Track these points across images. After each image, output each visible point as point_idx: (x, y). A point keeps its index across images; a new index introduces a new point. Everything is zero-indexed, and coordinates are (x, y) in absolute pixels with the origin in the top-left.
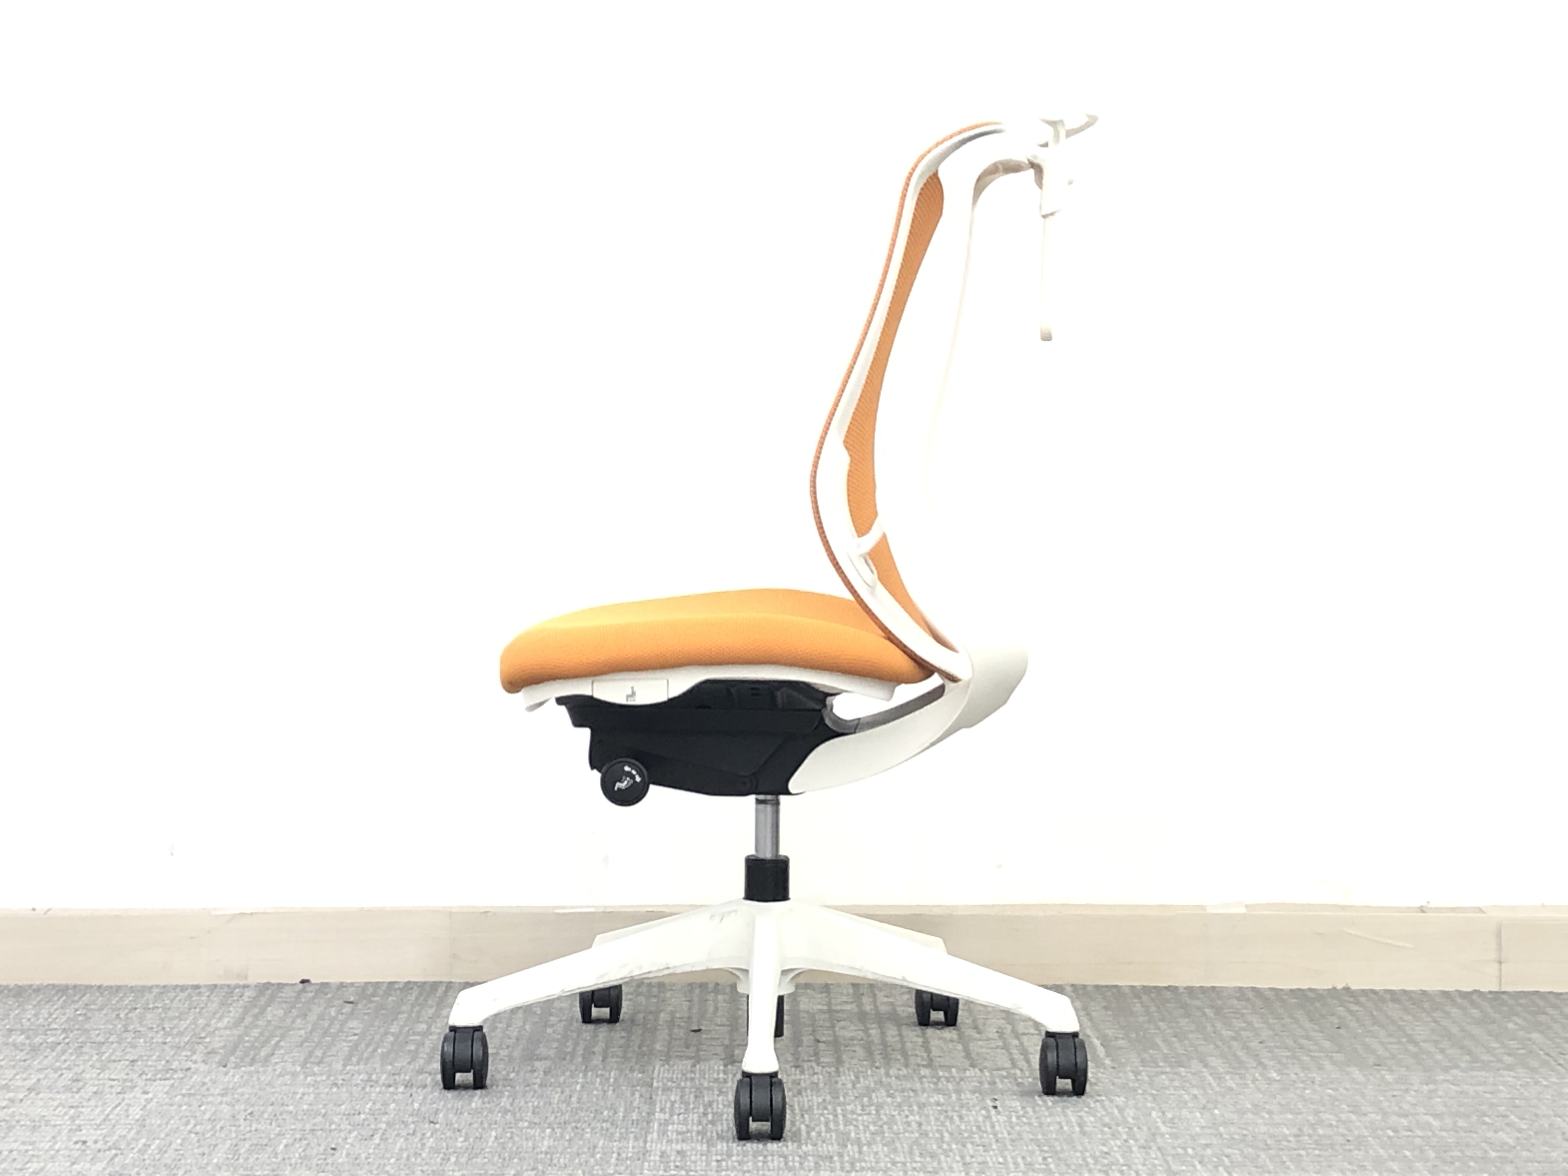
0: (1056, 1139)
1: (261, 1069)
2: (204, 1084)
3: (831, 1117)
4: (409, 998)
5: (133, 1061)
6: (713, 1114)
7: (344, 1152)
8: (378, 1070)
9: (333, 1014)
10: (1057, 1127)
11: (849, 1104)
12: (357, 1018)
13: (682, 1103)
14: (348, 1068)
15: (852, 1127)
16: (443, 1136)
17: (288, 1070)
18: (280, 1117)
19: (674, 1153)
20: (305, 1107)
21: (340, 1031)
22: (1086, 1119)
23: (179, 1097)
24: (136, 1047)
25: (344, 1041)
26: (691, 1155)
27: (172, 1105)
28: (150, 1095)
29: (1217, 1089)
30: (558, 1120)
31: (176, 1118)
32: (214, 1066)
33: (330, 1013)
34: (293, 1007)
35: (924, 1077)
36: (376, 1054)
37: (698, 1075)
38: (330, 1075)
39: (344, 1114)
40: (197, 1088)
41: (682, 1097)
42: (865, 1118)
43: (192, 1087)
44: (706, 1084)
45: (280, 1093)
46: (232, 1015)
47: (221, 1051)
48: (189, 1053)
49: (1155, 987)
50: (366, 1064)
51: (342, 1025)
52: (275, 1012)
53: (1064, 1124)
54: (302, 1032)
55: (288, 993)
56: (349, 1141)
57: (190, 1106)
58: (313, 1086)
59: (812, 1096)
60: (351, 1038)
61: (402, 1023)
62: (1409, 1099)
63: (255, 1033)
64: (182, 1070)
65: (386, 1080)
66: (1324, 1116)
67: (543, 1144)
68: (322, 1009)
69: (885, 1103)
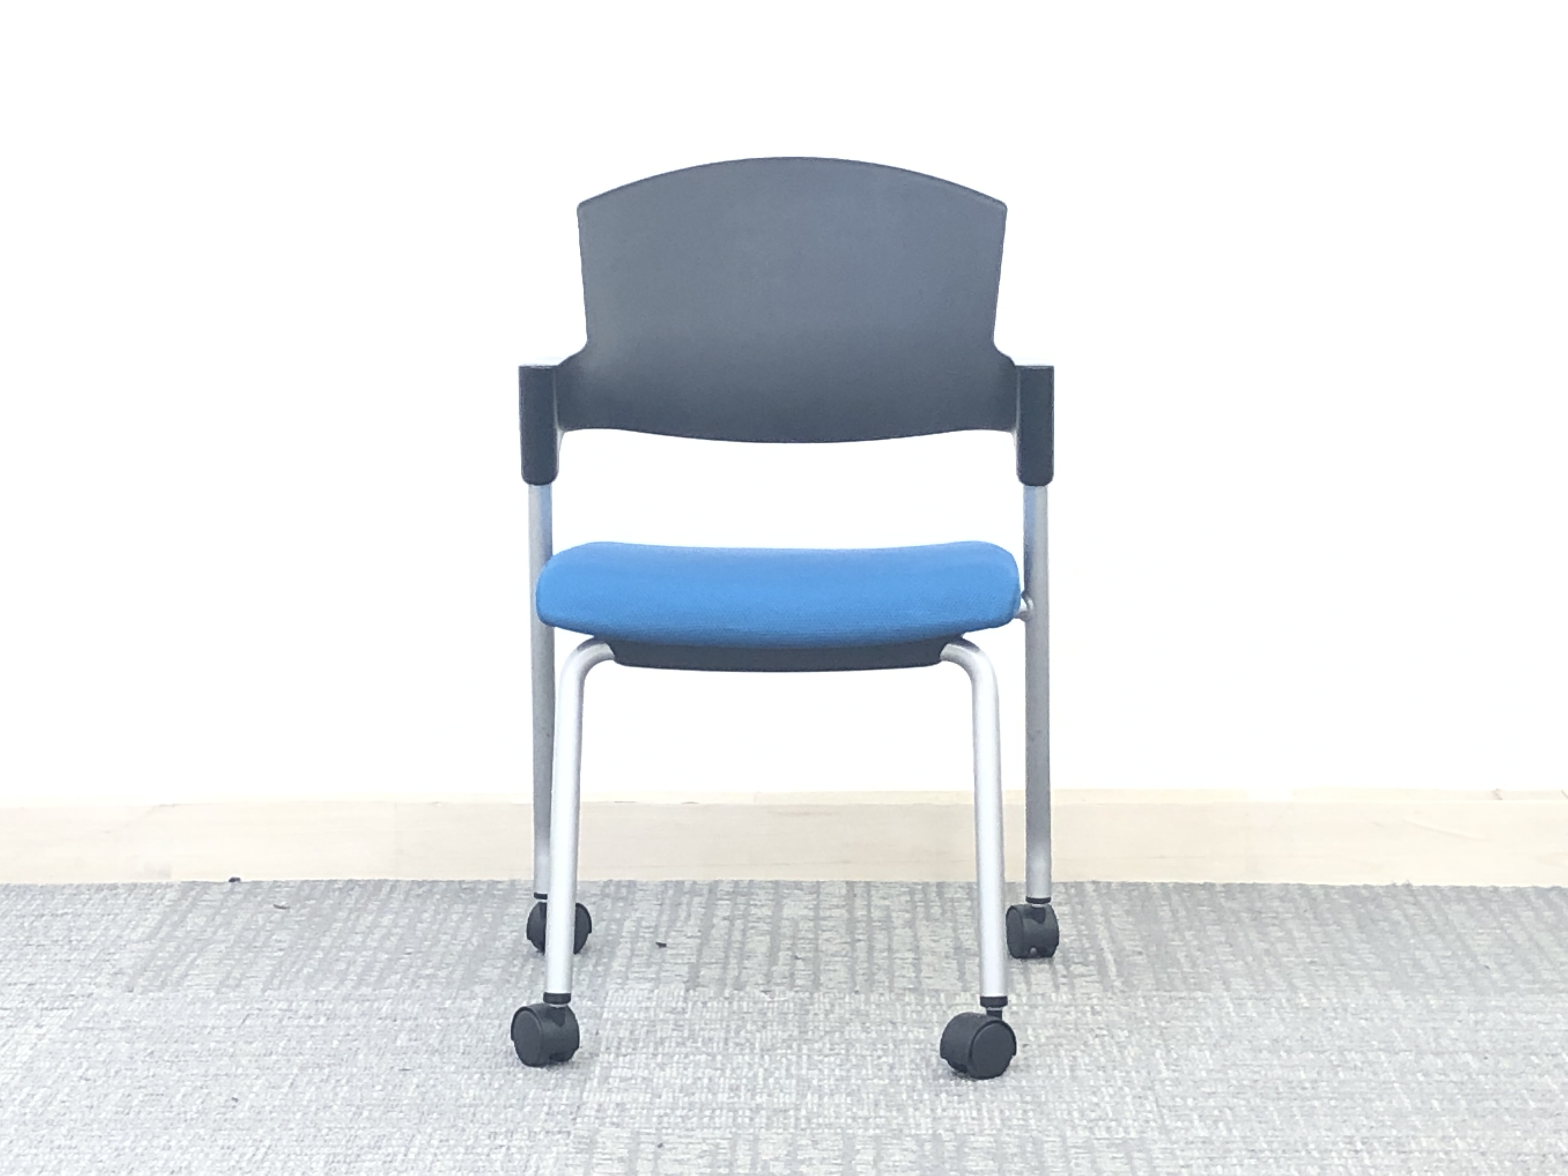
0: (1044, 1087)
1: (171, 995)
2: (106, 1014)
3: (794, 1058)
4: (348, 901)
5: (30, 985)
6: (664, 1055)
7: (248, 1104)
8: (299, 997)
9: (261, 922)
10: (1046, 1071)
11: (817, 1042)
12: (287, 928)
13: (631, 1040)
14: (268, 993)
15: (816, 1072)
16: (360, 1084)
17: (201, 996)
18: (183, 1059)
19: (612, 1106)
20: (212, 1045)
21: (265, 945)
22: (1080, 1060)
23: (76, 1031)
24: (36, 965)
25: (268, 958)
26: (631, 1109)
27: (65, 1043)
28: (43, 1031)
29: (1236, 1020)
30: (488, 1064)
31: (68, 1059)
32: (119, 991)
33: (257, 921)
34: (218, 913)
35: (909, 1004)
36: (300, 975)
37: (654, 1004)
38: (246, 1003)
39: (254, 1055)
40: (96, 1019)
41: (632, 1032)
42: (832, 1059)
43: (92, 1017)
44: (661, 1016)
45: (188, 1027)
46: (147, 923)
47: (130, 971)
48: (93, 975)
49: (1191, 885)
50: (288, 989)
51: (269, 937)
52: (196, 920)
53: (1054, 1066)
54: (222, 947)
55: (215, 895)
56: (255, 1089)
57: (85, 1043)
58: (226, 1017)
59: (777, 1030)
60: (276, 954)
61: (335, 934)
62: (1451, 1032)
63: (171, 947)
64: (83, 996)
65: (306, 1009)
66: (1349, 1056)
67: (467, 1093)
68: (249, 915)
69: (858, 1040)
